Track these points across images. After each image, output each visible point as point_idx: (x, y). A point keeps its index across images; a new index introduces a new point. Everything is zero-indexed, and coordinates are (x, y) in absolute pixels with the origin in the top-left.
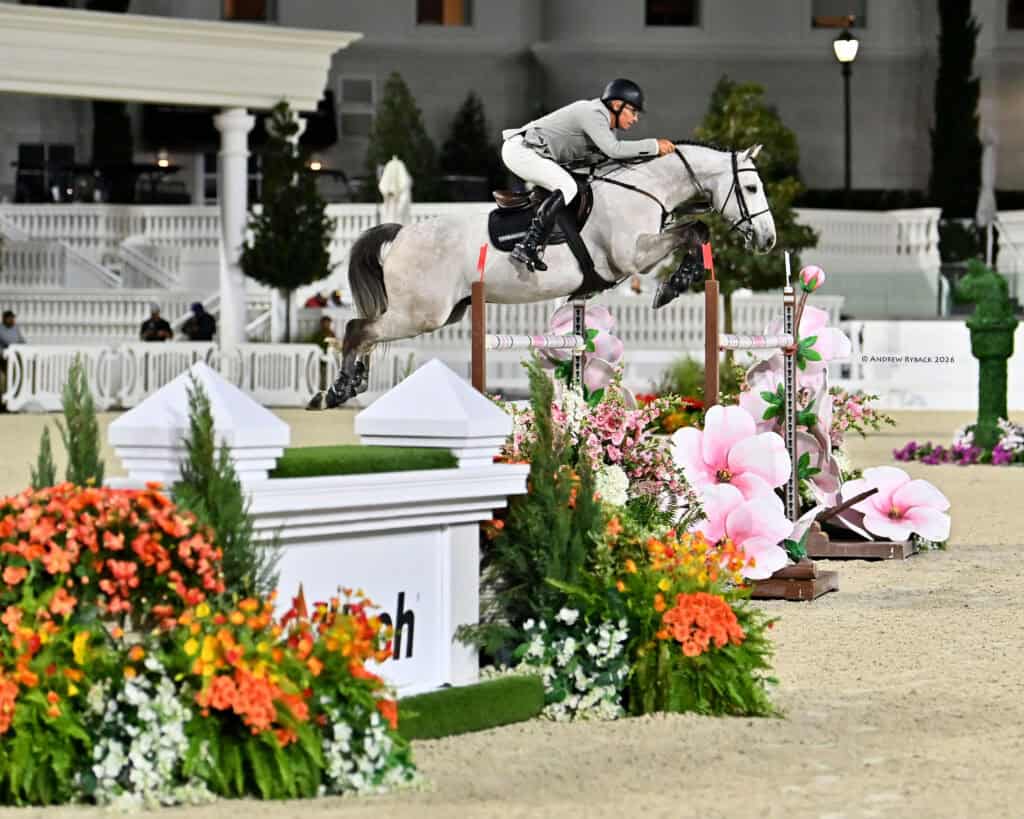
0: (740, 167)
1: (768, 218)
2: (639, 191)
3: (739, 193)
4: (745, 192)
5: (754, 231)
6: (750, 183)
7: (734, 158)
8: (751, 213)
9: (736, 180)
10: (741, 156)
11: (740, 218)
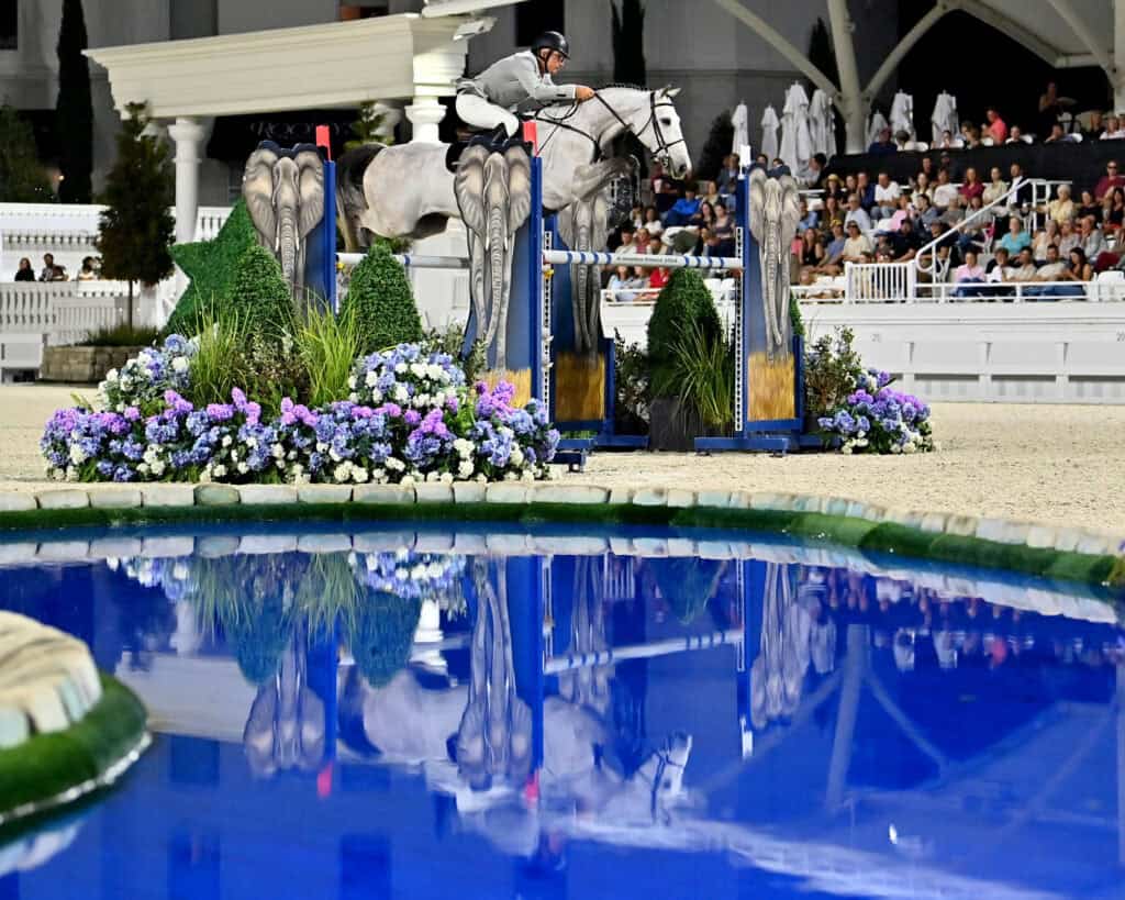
0: (656, 102)
1: (682, 147)
2: (576, 130)
3: (656, 125)
4: (661, 125)
5: (669, 158)
6: (665, 116)
7: (652, 96)
8: (667, 142)
9: (653, 115)
10: (658, 93)
11: (658, 147)
